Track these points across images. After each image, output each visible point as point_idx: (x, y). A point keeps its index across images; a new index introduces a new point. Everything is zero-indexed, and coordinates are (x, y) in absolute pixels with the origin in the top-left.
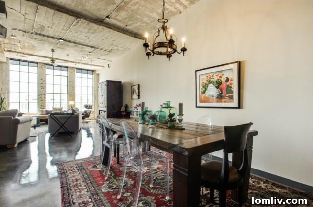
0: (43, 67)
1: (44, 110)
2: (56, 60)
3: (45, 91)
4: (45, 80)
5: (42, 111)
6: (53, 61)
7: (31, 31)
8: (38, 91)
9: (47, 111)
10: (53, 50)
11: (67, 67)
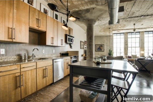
0: (127, 34)
1: (127, 56)
2: (136, 29)
3: (128, 46)
4: (127, 41)
5: (126, 56)
6: (134, 30)
7: (127, 17)
8: (125, 46)
9: (128, 56)
10: (134, 24)
11: (139, 32)
